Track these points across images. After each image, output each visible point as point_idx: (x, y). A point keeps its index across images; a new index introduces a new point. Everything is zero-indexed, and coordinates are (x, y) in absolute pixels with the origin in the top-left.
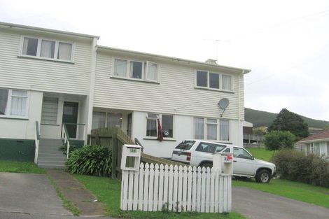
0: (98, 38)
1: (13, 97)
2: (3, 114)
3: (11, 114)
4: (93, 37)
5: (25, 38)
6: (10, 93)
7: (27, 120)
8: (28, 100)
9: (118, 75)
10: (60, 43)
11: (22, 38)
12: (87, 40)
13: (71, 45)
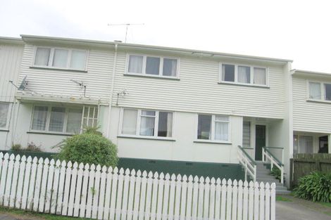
0: (292, 61)
1: (216, 122)
2: (208, 139)
3: (215, 139)
4: (287, 62)
5: (223, 65)
6: (213, 118)
7: (231, 144)
8: (230, 125)
9: (312, 98)
10: (255, 68)
11: (220, 65)
12: (282, 65)
13: (265, 69)
